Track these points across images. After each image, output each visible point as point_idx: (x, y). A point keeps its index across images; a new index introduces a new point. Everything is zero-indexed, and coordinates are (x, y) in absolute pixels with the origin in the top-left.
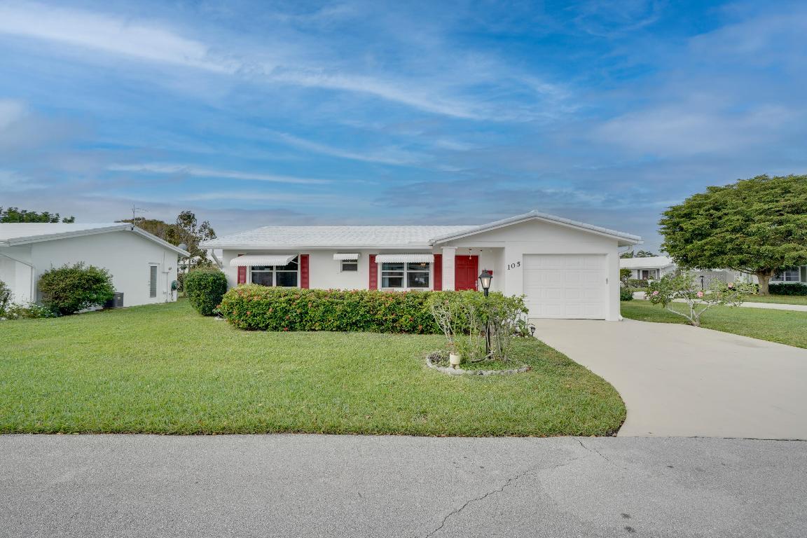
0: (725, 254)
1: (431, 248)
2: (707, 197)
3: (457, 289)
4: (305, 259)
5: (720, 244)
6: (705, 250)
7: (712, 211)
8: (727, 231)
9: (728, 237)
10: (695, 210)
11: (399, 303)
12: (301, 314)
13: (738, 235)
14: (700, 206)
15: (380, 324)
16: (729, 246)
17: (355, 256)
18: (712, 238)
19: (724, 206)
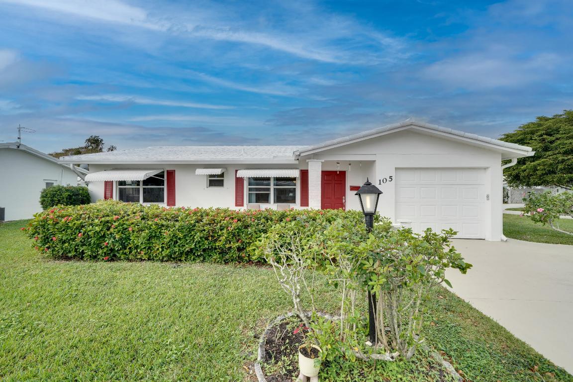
0: (555, 173)
1: (297, 162)
2: (539, 125)
3: (323, 207)
4: (171, 174)
5: (551, 164)
6: (538, 170)
7: (545, 136)
8: (559, 153)
9: (560, 158)
10: (529, 136)
11: (246, 227)
12: (121, 239)
13: (569, 157)
14: (532, 133)
15: (223, 252)
16: (560, 166)
17: (218, 171)
18: (545, 160)
19: (555, 132)
